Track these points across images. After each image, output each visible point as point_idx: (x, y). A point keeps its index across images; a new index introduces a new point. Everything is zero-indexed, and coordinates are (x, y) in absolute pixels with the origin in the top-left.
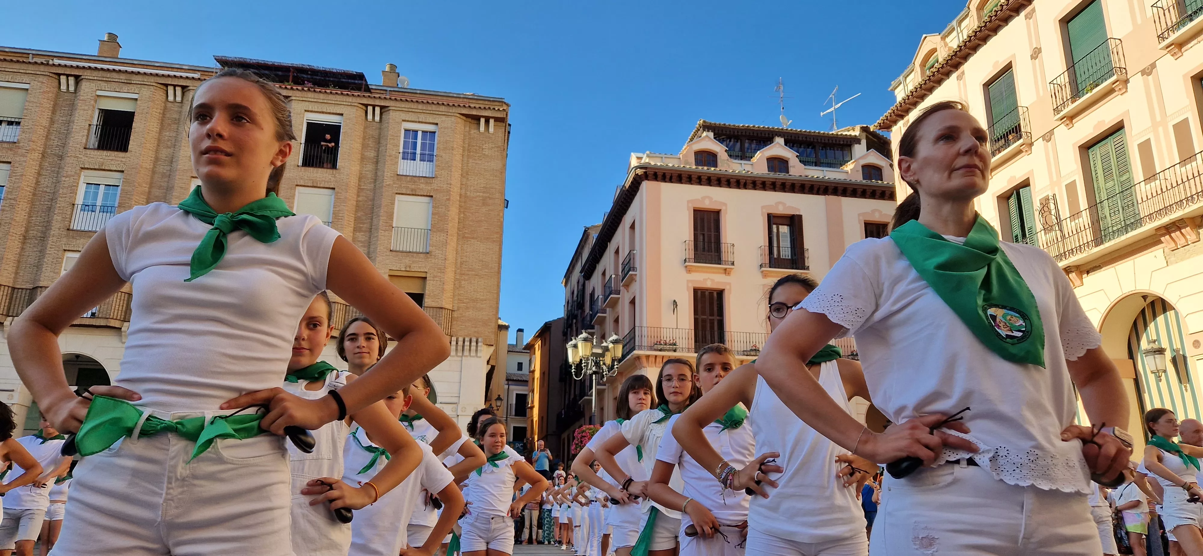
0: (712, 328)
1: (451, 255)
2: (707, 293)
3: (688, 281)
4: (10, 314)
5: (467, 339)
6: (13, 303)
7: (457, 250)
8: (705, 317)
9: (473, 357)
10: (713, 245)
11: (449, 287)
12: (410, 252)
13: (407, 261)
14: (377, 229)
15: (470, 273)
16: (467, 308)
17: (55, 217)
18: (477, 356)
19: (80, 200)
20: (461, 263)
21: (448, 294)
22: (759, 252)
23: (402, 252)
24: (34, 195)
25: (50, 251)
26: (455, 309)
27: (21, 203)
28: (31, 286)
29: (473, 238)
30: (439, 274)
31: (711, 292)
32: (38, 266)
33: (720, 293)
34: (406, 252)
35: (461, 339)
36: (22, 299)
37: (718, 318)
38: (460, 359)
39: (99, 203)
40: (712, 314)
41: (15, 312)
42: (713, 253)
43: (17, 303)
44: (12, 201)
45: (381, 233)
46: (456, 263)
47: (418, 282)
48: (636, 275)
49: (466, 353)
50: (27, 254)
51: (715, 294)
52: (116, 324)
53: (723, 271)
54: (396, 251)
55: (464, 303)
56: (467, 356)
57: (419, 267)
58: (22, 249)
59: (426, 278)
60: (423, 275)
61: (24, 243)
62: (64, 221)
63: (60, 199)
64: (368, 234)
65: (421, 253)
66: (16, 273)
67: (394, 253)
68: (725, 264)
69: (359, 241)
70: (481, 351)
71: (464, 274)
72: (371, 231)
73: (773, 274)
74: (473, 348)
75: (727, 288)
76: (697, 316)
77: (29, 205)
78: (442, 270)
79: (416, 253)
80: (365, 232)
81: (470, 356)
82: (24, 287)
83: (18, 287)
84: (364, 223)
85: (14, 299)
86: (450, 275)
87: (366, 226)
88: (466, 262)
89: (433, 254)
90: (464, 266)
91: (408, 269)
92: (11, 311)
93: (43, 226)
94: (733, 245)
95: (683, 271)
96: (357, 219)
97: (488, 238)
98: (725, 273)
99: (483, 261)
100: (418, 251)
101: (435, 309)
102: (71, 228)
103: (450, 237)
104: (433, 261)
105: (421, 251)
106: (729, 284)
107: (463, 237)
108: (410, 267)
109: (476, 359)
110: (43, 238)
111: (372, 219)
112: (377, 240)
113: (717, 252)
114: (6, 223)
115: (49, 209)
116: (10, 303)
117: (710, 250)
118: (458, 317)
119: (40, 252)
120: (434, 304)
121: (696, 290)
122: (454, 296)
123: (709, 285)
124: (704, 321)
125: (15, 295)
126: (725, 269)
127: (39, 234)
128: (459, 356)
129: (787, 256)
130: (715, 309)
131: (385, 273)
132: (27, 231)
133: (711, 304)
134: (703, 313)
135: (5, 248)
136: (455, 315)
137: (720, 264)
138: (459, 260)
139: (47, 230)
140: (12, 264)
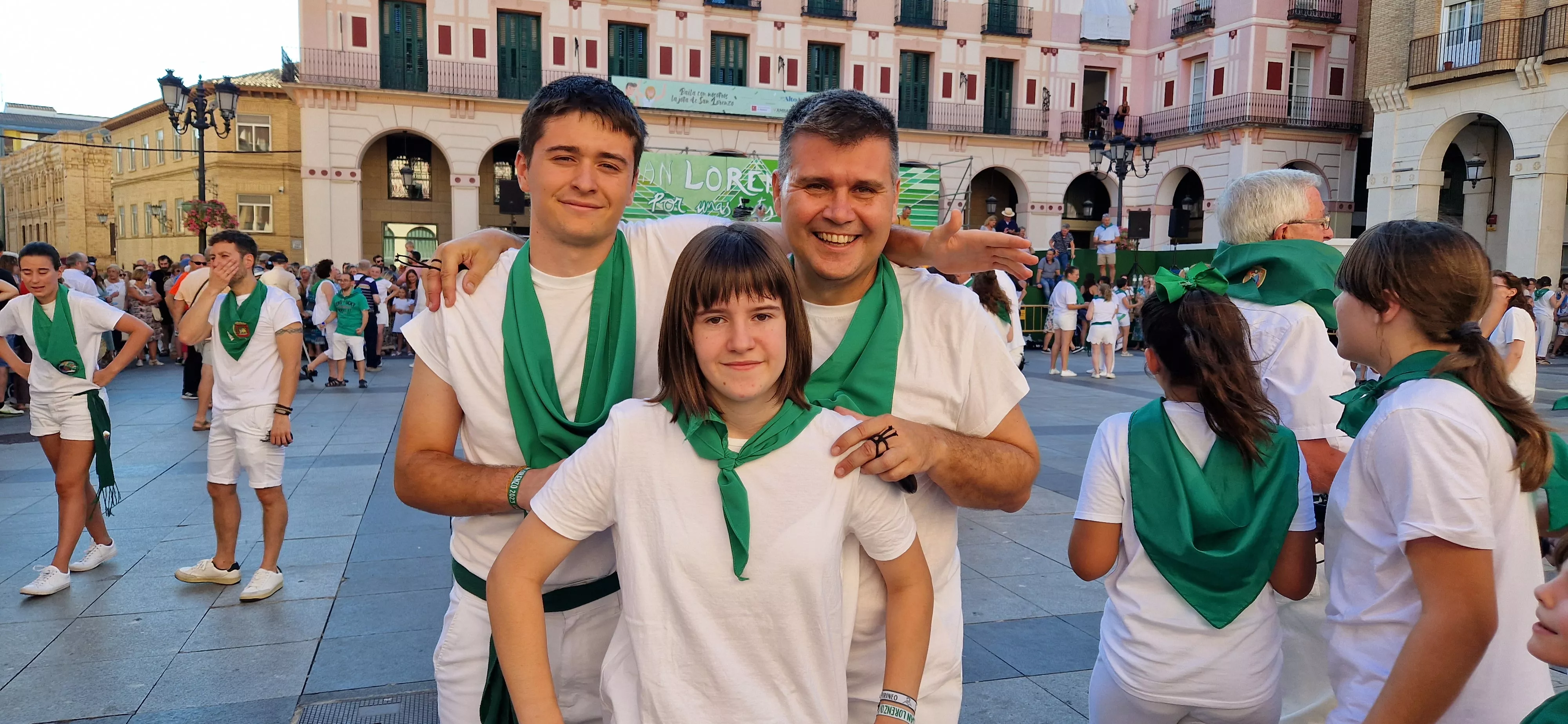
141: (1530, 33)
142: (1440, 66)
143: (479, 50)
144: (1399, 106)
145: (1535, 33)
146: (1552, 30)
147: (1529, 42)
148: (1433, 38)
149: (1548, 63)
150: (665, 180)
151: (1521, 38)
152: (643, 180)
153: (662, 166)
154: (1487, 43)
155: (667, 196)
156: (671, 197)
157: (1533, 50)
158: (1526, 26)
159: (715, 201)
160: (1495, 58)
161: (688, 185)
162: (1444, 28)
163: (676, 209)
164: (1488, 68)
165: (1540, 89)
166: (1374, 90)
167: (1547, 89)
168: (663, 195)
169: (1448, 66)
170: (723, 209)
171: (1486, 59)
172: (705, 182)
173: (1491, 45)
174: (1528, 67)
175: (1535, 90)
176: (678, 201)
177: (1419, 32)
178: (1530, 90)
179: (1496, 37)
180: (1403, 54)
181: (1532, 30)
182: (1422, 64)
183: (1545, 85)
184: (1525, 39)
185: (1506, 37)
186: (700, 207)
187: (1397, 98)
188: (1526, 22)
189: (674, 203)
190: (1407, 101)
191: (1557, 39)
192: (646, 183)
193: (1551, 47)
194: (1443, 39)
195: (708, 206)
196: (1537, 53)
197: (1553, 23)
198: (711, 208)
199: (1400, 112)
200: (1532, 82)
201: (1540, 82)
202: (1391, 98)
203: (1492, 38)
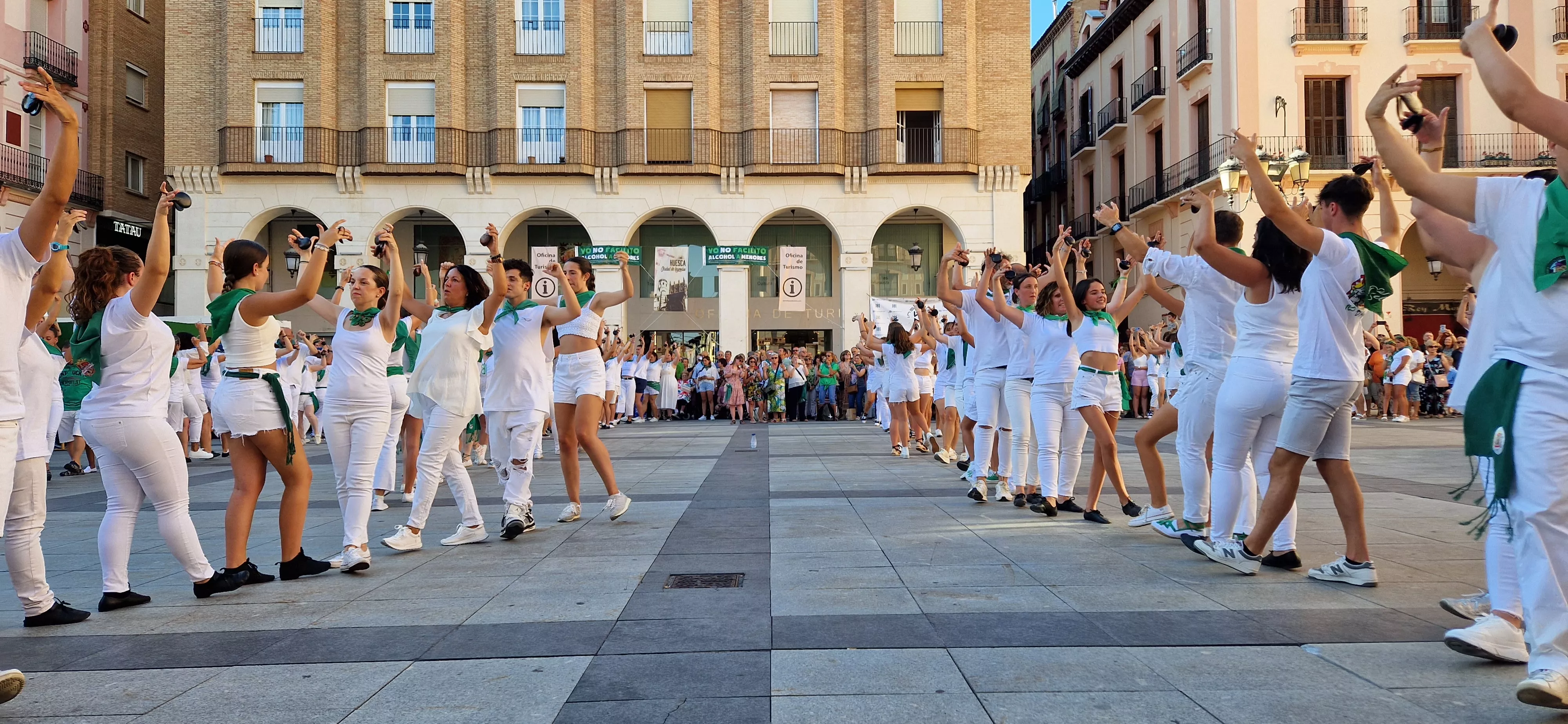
0: (1329, 132)
1: (971, 57)
2: (1322, 83)
3: (1297, 68)
4: (470, 164)
5: (998, 168)
6: (470, 150)
7: (977, 47)
8: (1320, 118)
9: (1007, 190)
10: (1332, 11)
11: (972, 99)
12: (920, 55)
13: (917, 68)
14: (875, 27)
15: (995, 78)
16: (995, 127)
17: (498, 39)
18: (1011, 190)
19: (519, 16)
20: (984, 66)
21: (972, 110)
22: (1404, 17)
23: (911, 56)
24: (465, 11)
25: (501, 84)
26: (981, 129)
27: (455, 24)
28: (484, 129)
29: (996, 29)
30: (959, 83)
31: (1328, 80)
32: (489, 103)
33: (1342, 82)
34: (915, 56)
35: (990, 168)
36: (479, 145)
37: (1339, 118)
38: (990, 194)
39: (541, 17)
40: (1329, 113)
41: (474, 161)
42: (1332, 24)
43: (474, 150)
44: (446, 22)
45: (881, 31)
46: (977, 65)
47: (933, 96)
48: (1211, 64)
49: (998, 186)
50: (472, 88)
51: (1334, 84)
52: (587, 170)
53: (1349, 50)
54: (902, 56)
55: (990, 120)
56: (998, 190)
57: (933, 74)
58: (466, 82)
59: (942, 89)
60: (939, 86)
61: (466, 75)
62: (509, 44)
63: (498, 15)
64: (861, 35)
65: (933, 55)
66: (467, 114)
67: (900, 58)
68: (1354, 39)
69: (851, 45)
70: (1017, 182)
71: (987, 81)
72: (865, 31)
73: (1422, 49)
74: (1008, 179)
75: (1353, 73)
76: (1308, 118)
77: (463, 26)
78: (962, 77)
79: (928, 55)
80: (857, 32)
81: (1003, 190)
82: (477, 130)
83: (472, 130)
84: (855, 20)
85: (470, 145)
86: (971, 84)
87: (858, 24)
88: (989, 63)
89: (949, 55)
90: (987, 70)
91: (920, 80)
92: (470, 160)
93: (483, 52)
94: (1365, 9)
95: (1290, 52)
96: (847, 15)
97: (1015, 27)
98: (1352, 52)
99: (1010, 61)
100: (929, 53)
101: (958, 131)
102: (518, 52)
103: (969, 31)
104: (950, 65)
105: (934, 53)
106: (1357, 68)
107: (983, 29)
108: (921, 76)
109: (1010, 192)
110: (488, 67)
111: (865, 13)
112: (877, 42)
113: (1338, 22)
114: (444, 50)
115: (486, 29)
116: (467, 151)
117: (1327, 20)
118: (984, 140)
119: (487, 84)
120: (956, 124)
121: (1307, 80)
122: (978, 111)
123: (1327, 71)
124: (1317, 123)
125: (470, 141)
126: (1353, 47)
127: (481, 63)
128: (989, 191)
129: (1442, 19)
130: (1334, 104)
131: (891, 86)
132: (467, 59)
133: (1329, 99)
134: (1317, 113)
135: (449, 83)
136: (981, 136)
137: (1342, 39)
138: (981, 62)
139: (489, 57)
140: (461, 103)
141: (345, 145)
142: (260, 156)
144: (209, 189)
145: (350, 146)
146: (372, 147)
147: (345, 152)
148: (249, 129)
149: (365, 174)
151: (338, 146)
154: (310, 146)
157: (349, 160)
158: (341, 138)
160: (319, 160)
162: (258, 123)
164: (312, 168)
165: (356, 195)
166: (179, 168)
167: (364, 196)
169: (269, 159)
171: (310, 160)
173: (314, 148)
174: (348, 175)
175: (352, 195)
177: (233, 120)
178: (347, 195)
179: (319, 141)
180: (211, 138)
181: (349, 142)
182: (241, 152)
183: (361, 192)
184: (341, 149)
185: (326, 142)
187: (208, 181)
188: (341, 134)
190: (218, 185)
191: (377, 155)
193: (372, 160)
194: (258, 132)
196: (354, 164)
197: (372, 142)
199: (210, 195)
200: (350, 188)
201: (358, 189)
202: (200, 180)
203: (314, 142)
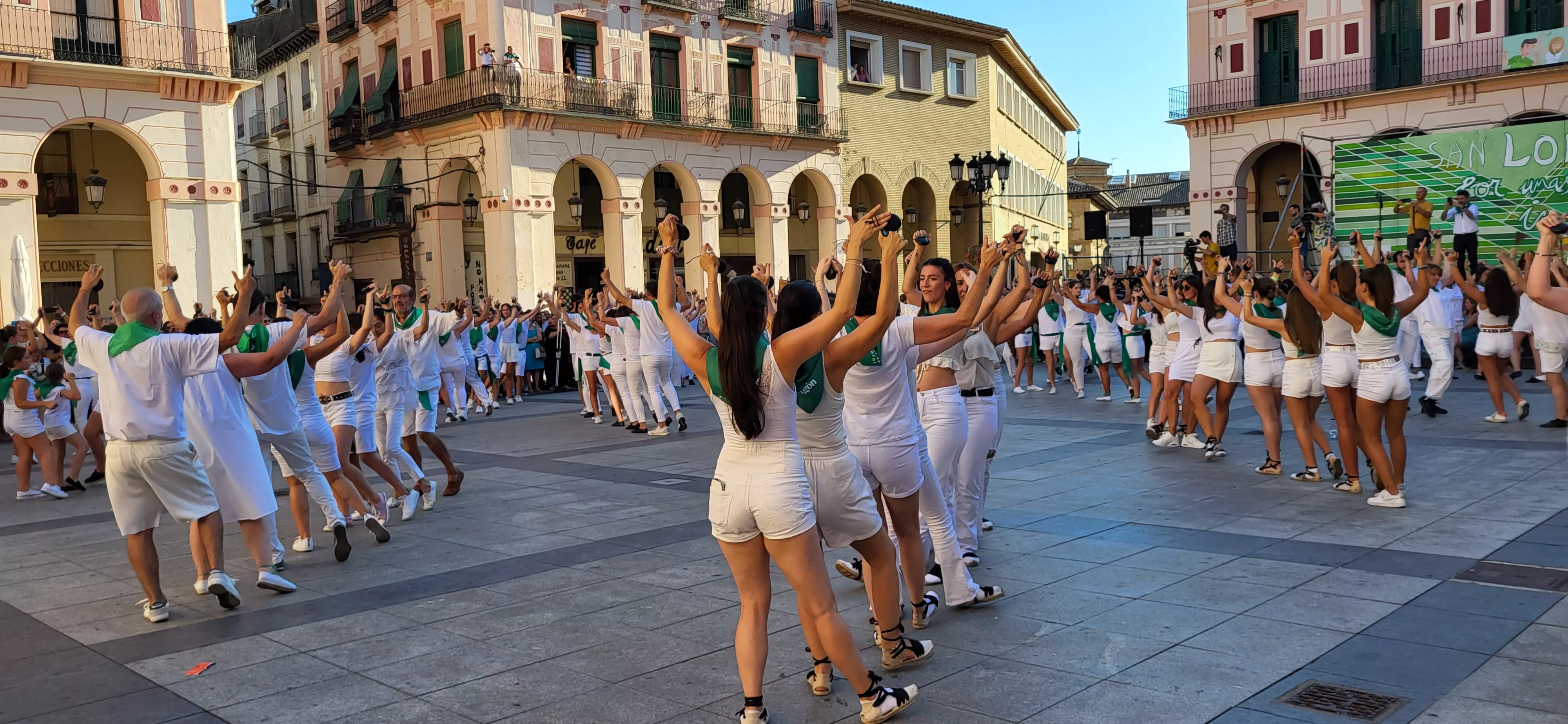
143: (1351, 45)
150: (1476, 161)
152: (1448, 165)
153: (1473, 145)
155: (1479, 179)
156: (1485, 180)
159: (1547, 178)
161: (1508, 163)
163: (1491, 193)
168: (1474, 179)
170: (1559, 186)
172: (1532, 156)
176: (1495, 184)
186: (1526, 188)
189: (1488, 186)
192: (1454, 168)
195: (1538, 184)
198: (1542, 187)
